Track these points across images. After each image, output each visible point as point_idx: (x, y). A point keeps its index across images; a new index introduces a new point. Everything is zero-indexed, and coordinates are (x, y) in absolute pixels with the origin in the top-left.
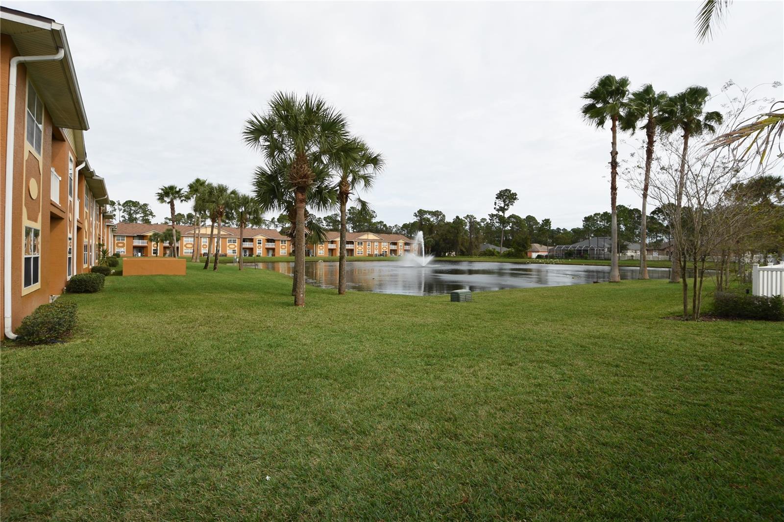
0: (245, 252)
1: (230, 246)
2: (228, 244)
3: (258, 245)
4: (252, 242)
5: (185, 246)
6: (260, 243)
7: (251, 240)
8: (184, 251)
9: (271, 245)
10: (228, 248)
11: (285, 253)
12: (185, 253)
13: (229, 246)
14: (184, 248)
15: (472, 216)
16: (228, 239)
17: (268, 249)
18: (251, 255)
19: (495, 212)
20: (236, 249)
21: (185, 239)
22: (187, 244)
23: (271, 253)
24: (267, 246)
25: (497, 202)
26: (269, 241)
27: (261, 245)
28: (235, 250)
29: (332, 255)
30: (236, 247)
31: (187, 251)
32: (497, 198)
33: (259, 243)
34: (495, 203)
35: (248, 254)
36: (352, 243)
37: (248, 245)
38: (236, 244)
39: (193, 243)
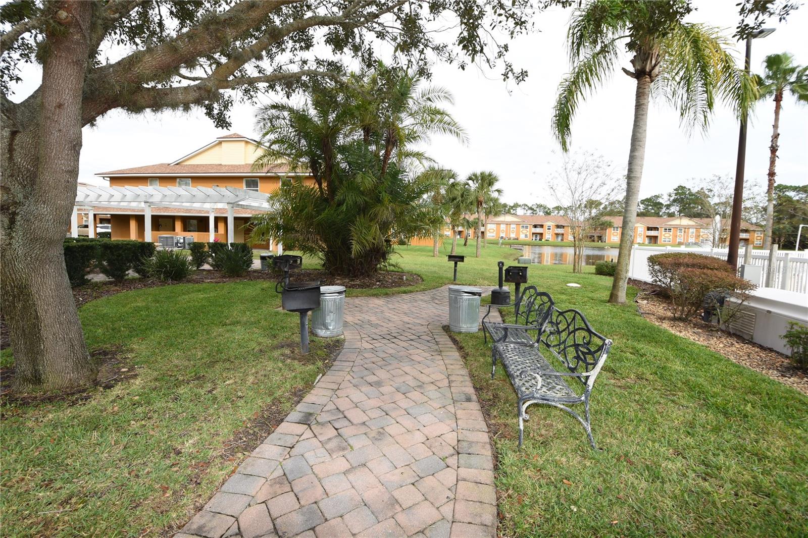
0: (536, 237)
2: (521, 229)
3: (547, 230)
5: (489, 231)
7: (542, 226)
8: (488, 235)
9: (560, 231)
10: (521, 233)
12: (490, 236)
17: (557, 235)
18: (540, 240)
20: (528, 234)
21: (489, 225)
22: (490, 229)
23: (560, 238)
24: (557, 232)
26: (558, 227)
27: (551, 231)
35: (538, 238)
36: (656, 229)
37: (538, 230)
38: (528, 230)
39: (495, 229)
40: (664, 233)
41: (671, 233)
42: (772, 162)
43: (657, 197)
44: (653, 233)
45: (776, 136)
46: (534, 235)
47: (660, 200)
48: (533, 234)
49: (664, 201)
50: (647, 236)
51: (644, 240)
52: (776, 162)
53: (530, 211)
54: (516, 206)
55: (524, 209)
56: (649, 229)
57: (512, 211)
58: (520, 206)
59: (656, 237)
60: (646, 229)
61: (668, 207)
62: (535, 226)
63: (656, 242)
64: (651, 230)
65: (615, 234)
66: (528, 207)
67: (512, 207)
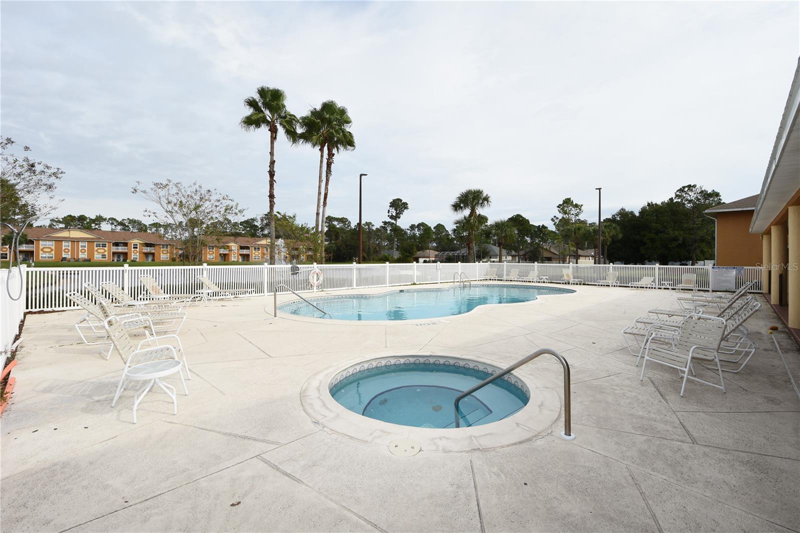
0: (119, 257)
1: (99, 251)
2: (96, 248)
3: (133, 249)
4: (127, 246)
5: (42, 250)
6: (137, 248)
7: (126, 244)
8: (41, 255)
9: (149, 250)
10: (96, 253)
11: (167, 258)
12: (42, 257)
13: (97, 251)
14: (41, 252)
15: (370, 223)
16: (95, 243)
17: (146, 253)
18: (125, 261)
19: (388, 220)
20: (106, 253)
21: (41, 242)
22: (44, 248)
23: (150, 258)
25: (391, 210)
26: (147, 245)
27: (138, 250)
28: (105, 255)
29: (225, 261)
30: (105, 251)
31: (44, 255)
32: (390, 206)
33: (134, 248)
34: (389, 211)
35: (122, 259)
36: (248, 248)
37: (121, 249)
38: (106, 249)
39: (53, 248)
40: (254, 252)
41: (260, 252)
42: (272, 185)
43: (253, 220)
44: (245, 252)
45: (272, 163)
46: (116, 256)
47: (256, 224)
48: (114, 253)
49: (258, 224)
50: (241, 255)
51: (238, 258)
52: (274, 185)
53: (119, 228)
54: (99, 219)
55: (112, 224)
56: (242, 248)
57: (93, 225)
58: (105, 220)
59: (248, 255)
60: (239, 248)
61: (262, 229)
62: (116, 244)
63: (248, 260)
64: (244, 249)
65: (211, 253)
66: (117, 221)
67: (93, 221)
